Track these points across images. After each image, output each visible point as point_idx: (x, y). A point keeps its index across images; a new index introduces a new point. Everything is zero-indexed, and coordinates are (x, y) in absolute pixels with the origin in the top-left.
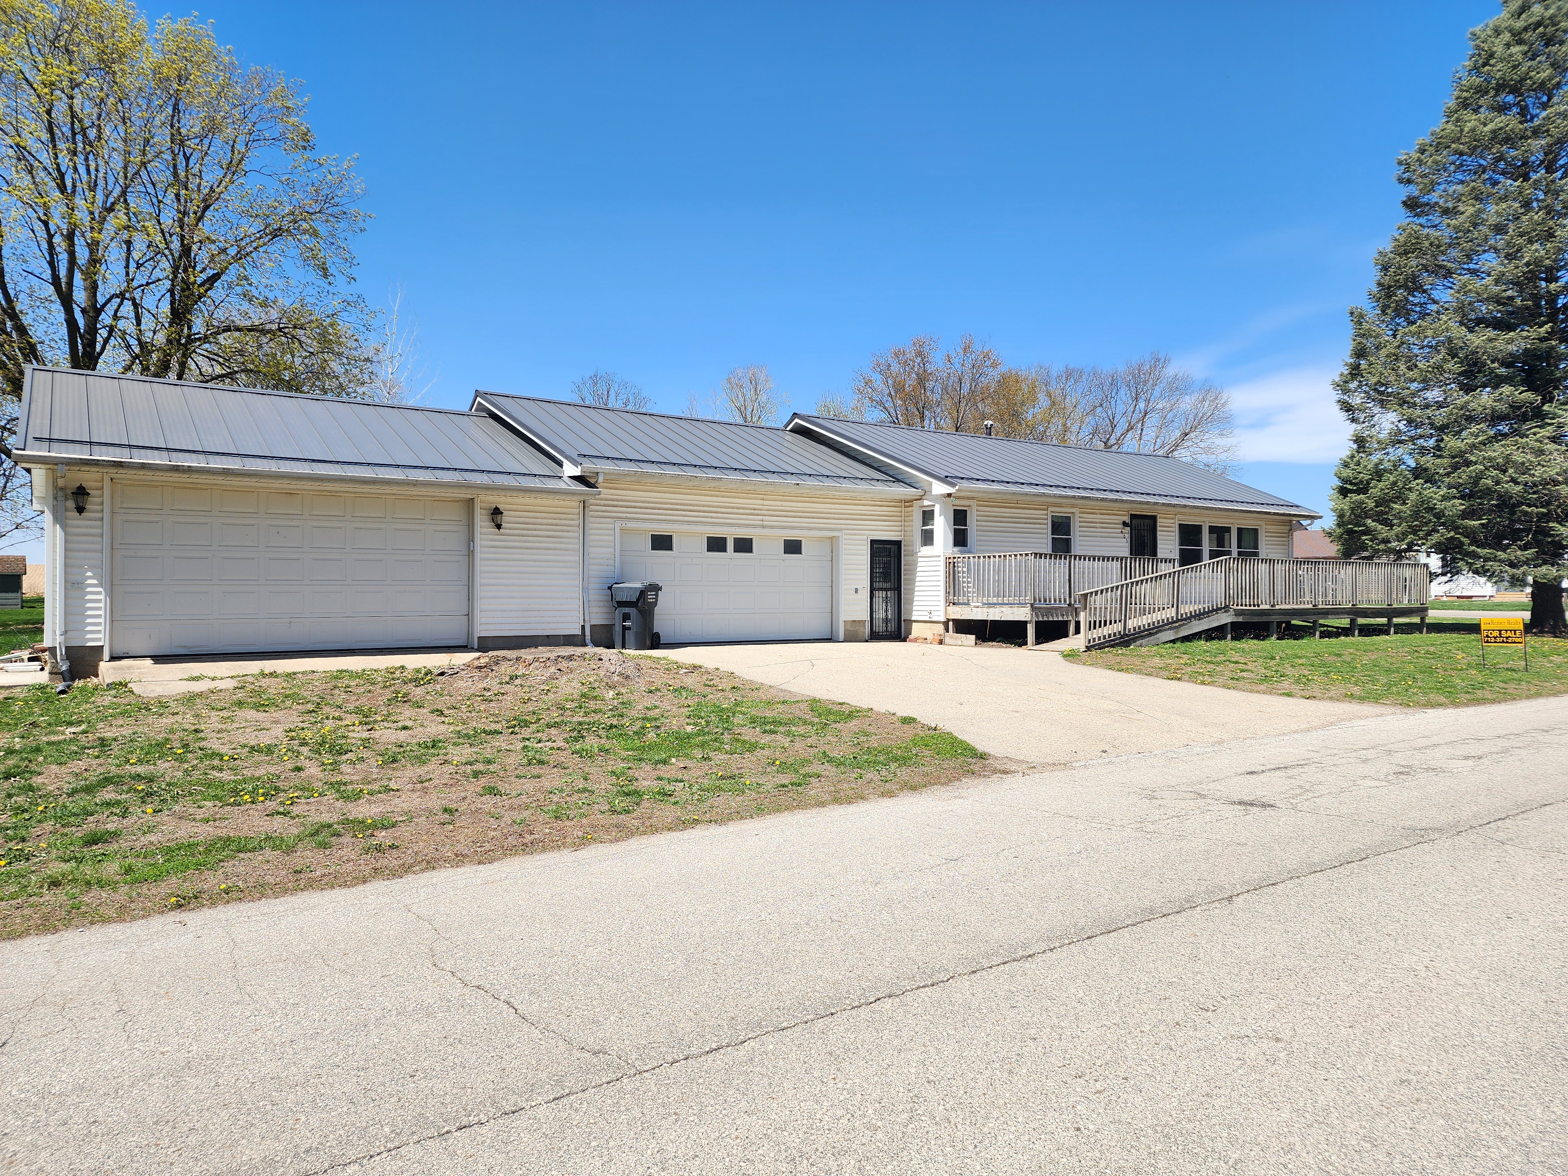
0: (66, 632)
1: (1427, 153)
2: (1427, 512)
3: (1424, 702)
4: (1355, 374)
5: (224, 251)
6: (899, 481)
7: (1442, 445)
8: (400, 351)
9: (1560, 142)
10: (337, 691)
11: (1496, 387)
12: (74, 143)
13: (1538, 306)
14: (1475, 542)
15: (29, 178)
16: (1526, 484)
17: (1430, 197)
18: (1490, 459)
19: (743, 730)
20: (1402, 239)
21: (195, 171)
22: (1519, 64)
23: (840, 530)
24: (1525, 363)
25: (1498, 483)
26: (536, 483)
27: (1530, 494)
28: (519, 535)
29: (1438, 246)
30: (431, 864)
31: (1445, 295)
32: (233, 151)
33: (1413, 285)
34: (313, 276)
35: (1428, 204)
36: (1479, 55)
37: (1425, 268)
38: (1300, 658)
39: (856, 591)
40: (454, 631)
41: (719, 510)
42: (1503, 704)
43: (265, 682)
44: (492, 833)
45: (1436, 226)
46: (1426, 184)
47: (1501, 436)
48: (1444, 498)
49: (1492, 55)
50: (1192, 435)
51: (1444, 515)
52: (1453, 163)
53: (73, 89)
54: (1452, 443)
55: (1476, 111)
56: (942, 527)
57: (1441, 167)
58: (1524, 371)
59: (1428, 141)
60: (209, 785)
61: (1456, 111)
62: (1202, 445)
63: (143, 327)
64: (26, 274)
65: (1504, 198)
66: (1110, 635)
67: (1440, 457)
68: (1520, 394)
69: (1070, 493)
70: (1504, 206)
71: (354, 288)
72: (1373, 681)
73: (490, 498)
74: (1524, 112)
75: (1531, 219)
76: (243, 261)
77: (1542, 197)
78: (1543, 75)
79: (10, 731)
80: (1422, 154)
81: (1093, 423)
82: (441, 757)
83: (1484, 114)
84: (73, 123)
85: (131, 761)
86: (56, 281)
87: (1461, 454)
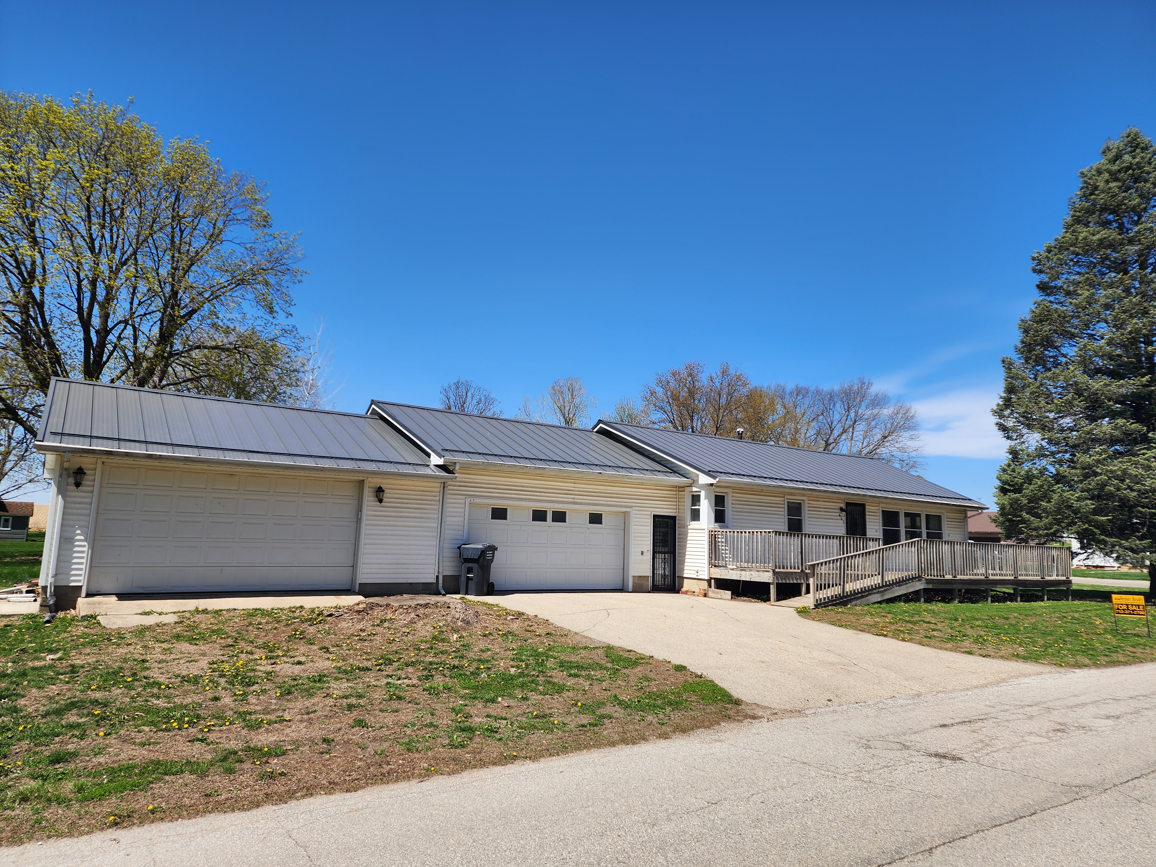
0: (56, 575)
1: (1053, 253)
2: (1067, 509)
3: (1073, 663)
4: (1008, 405)
5: (200, 294)
6: (675, 472)
7: (1075, 459)
8: (319, 365)
9: (1148, 248)
10: (251, 628)
11: (1113, 418)
12: (104, 220)
13: (1139, 361)
14: (1104, 532)
15: (69, 242)
16: (1139, 491)
17: (1056, 283)
18: (1112, 472)
19: (554, 673)
20: (1037, 311)
21: (187, 240)
22: (1116, 195)
23: (630, 507)
24: (1132, 402)
25: (1118, 489)
26: (410, 470)
27: (1143, 498)
28: (395, 507)
29: (1064, 318)
30: (310, 791)
31: (1071, 351)
32: (214, 228)
33: (1048, 343)
34: (261, 312)
35: (1055, 287)
36: (1087, 187)
37: (1055, 331)
38: (977, 620)
39: (642, 553)
40: (340, 577)
41: (542, 490)
42: (1133, 666)
43: (199, 617)
44: (359, 764)
45: (1062, 303)
46: (1052, 274)
47: (1118, 454)
48: (1079, 499)
49: (1096, 188)
50: (890, 438)
51: (1080, 512)
52: (1072, 260)
53: (107, 184)
54: (1083, 459)
55: (1087, 225)
56: (706, 508)
57: (1061, 263)
58: (1133, 407)
59: (1053, 245)
60: (149, 711)
61: (1072, 225)
62: (897, 445)
63: (138, 344)
64: (59, 305)
65: (1111, 286)
66: (832, 596)
67: (1074, 468)
68: (1130, 424)
69: (801, 486)
70: (1110, 291)
71: (291, 321)
72: (1034, 643)
73: (375, 480)
74: (1121, 226)
75: (1131, 301)
76: (214, 301)
77: (1138, 286)
78: (1133, 203)
79: (5, 656)
80: (1049, 253)
81: (817, 427)
82: (324, 690)
83: (1092, 228)
84: (104, 206)
85: (92, 688)
86: (80, 311)
87: (1089, 467)
